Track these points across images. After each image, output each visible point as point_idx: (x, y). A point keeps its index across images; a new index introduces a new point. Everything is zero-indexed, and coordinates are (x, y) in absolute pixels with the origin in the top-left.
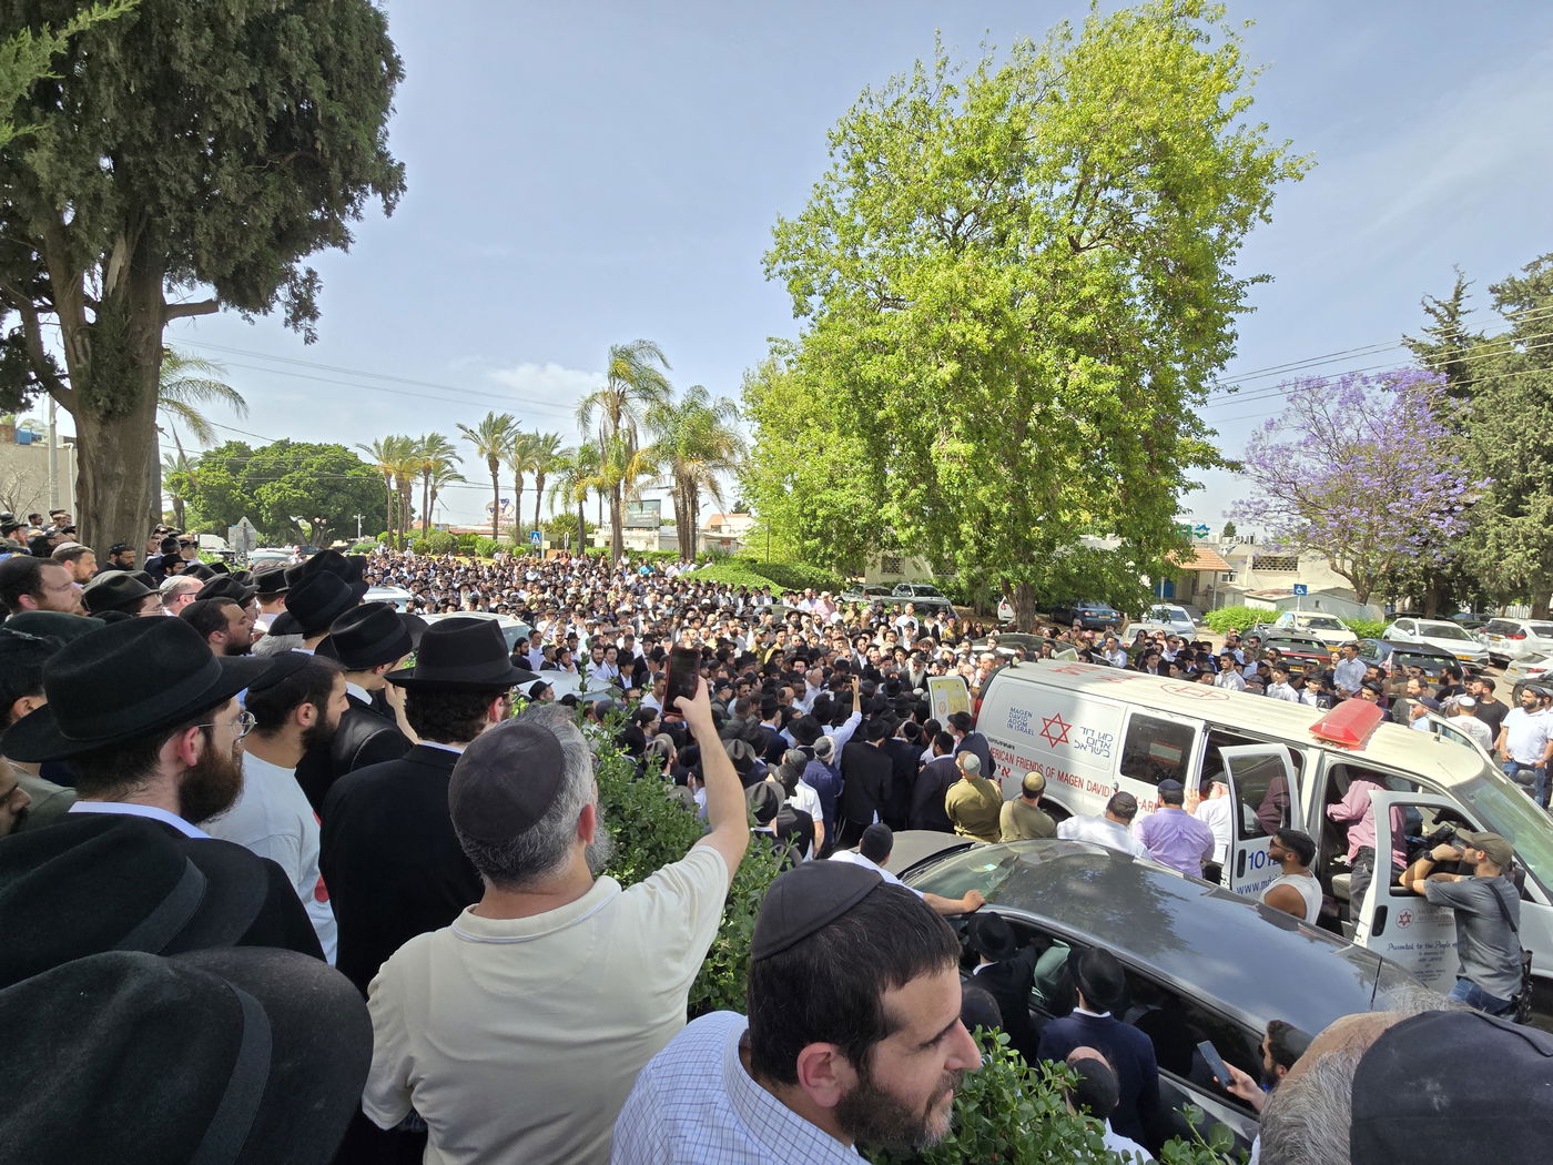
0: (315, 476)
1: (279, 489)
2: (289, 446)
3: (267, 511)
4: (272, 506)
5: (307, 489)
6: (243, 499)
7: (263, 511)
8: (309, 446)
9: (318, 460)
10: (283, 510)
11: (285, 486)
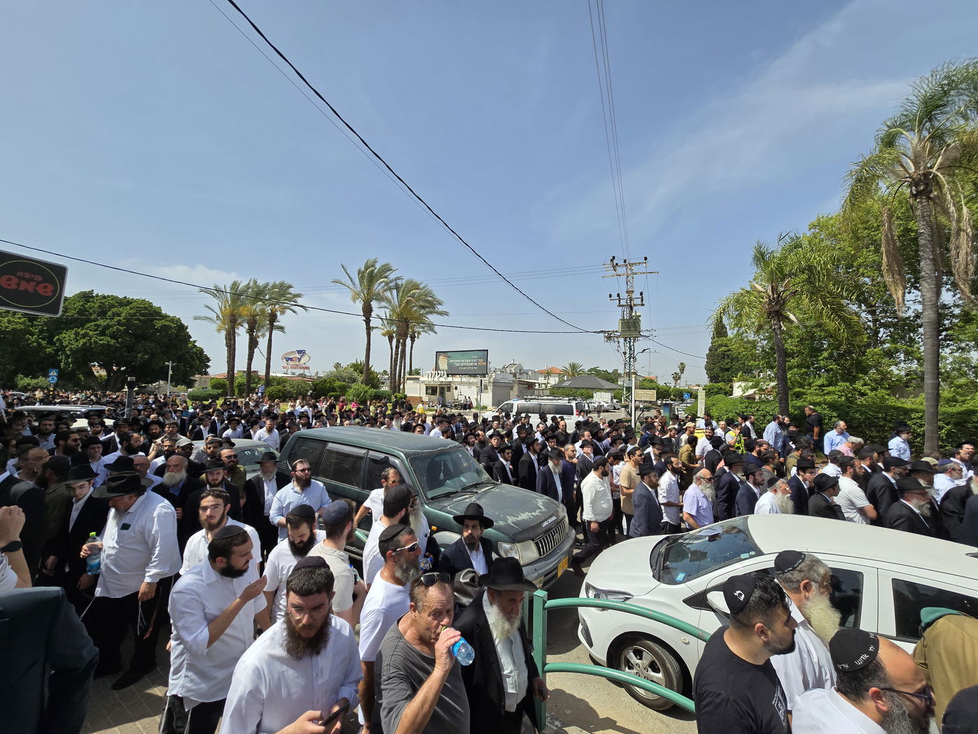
0: (122, 325)
1: (84, 336)
2: (93, 297)
3: (67, 357)
4: (74, 352)
5: (113, 336)
6: (39, 344)
7: (62, 357)
8: (114, 298)
9: (125, 311)
10: (85, 356)
11: (91, 333)
